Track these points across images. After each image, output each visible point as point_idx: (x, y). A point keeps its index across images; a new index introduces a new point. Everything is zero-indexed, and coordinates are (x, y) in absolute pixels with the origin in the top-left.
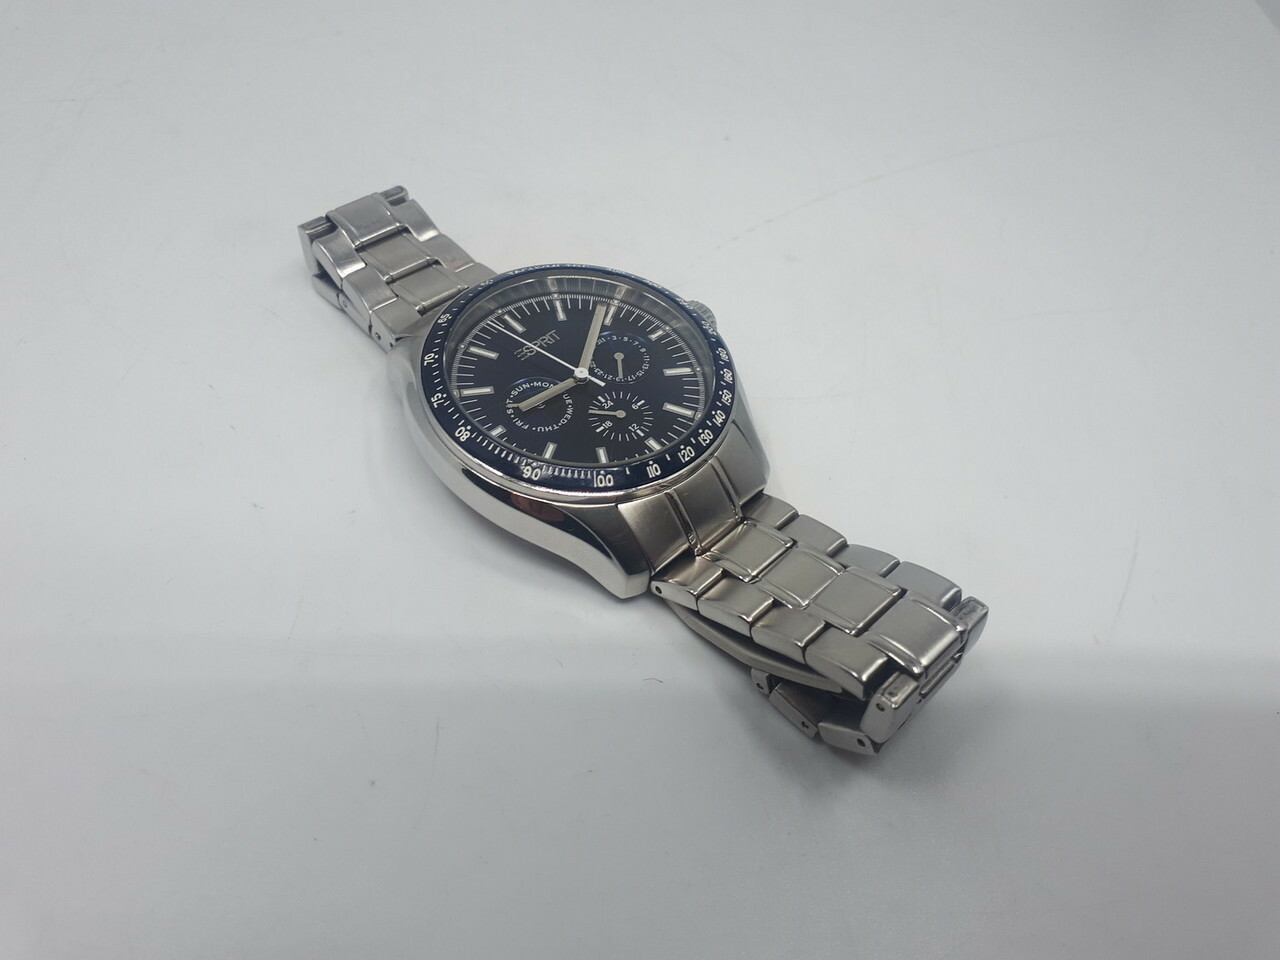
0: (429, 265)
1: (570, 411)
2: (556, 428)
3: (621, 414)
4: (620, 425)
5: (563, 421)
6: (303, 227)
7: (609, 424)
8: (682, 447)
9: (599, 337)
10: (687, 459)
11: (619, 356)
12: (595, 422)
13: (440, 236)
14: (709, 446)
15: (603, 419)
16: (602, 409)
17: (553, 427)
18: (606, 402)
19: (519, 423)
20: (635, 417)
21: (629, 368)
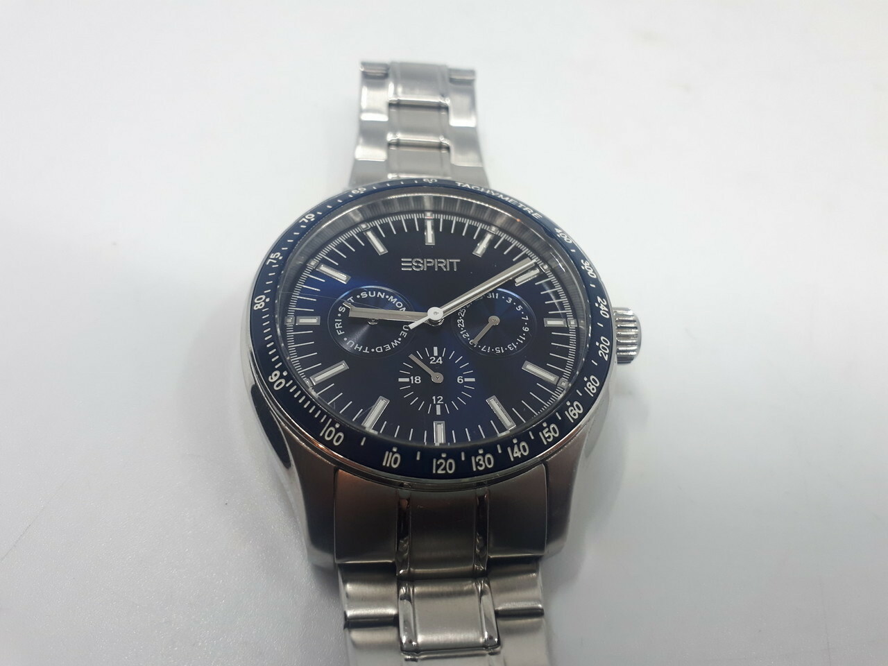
0: (440, 146)
1: (395, 343)
2: (366, 351)
3: (437, 378)
4: (427, 389)
5: (379, 349)
6: (364, 64)
7: (418, 380)
8: (444, 455)
9: (495, 291)
10: (440, 472)
11: (494, 320)
12: (406, 369)
13: (474, 129)
14: (479, 473)
15: (417, 371)
16: (426, 361)
17: (364, 349)
18: (437, 358)
19: (338, 326)
20: (449, 390)
21: (494, 338)
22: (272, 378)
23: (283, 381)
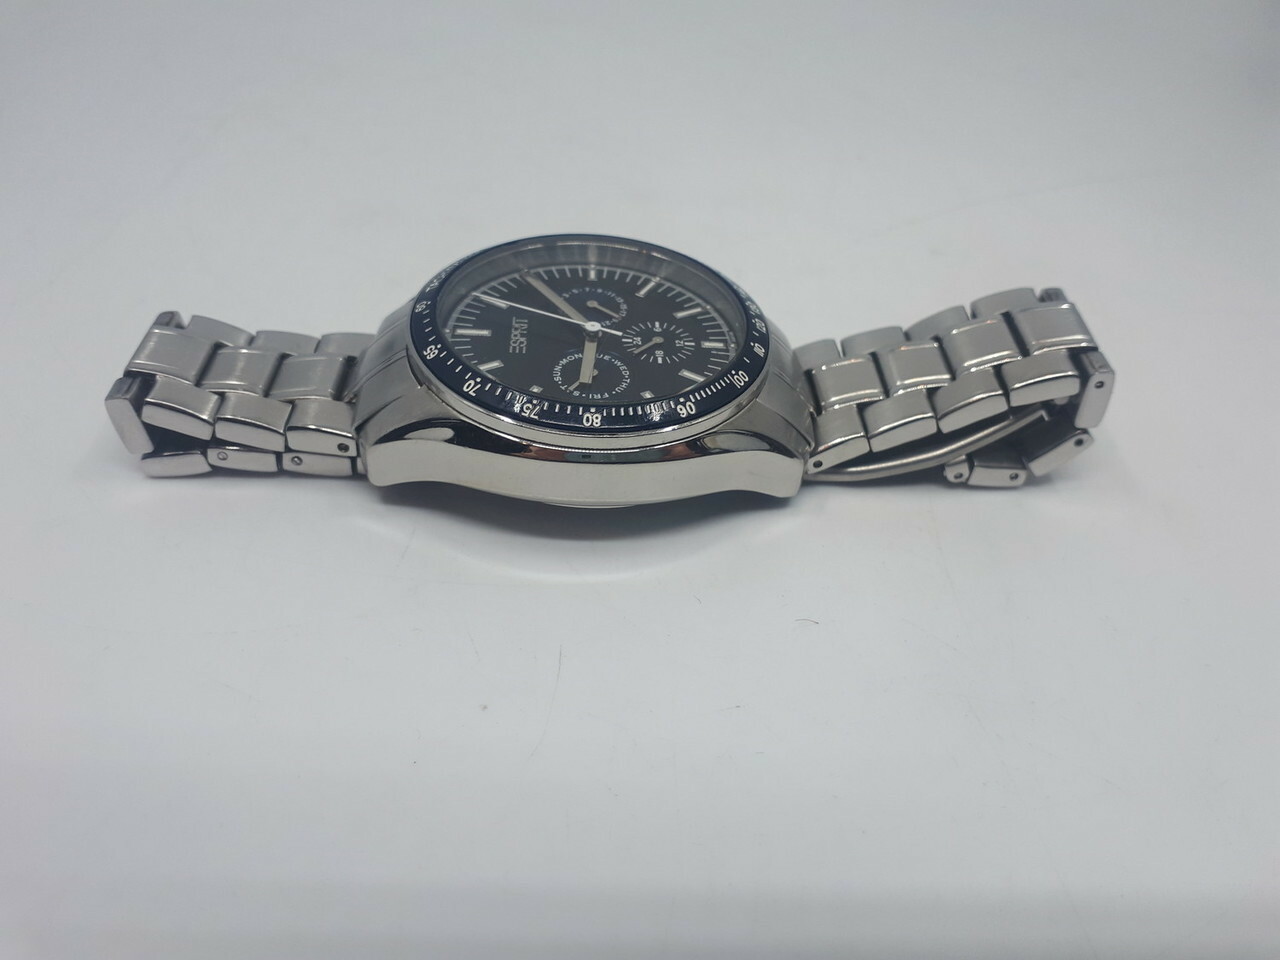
22: (683, 413)
23: (688, 403)
